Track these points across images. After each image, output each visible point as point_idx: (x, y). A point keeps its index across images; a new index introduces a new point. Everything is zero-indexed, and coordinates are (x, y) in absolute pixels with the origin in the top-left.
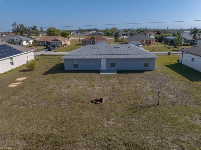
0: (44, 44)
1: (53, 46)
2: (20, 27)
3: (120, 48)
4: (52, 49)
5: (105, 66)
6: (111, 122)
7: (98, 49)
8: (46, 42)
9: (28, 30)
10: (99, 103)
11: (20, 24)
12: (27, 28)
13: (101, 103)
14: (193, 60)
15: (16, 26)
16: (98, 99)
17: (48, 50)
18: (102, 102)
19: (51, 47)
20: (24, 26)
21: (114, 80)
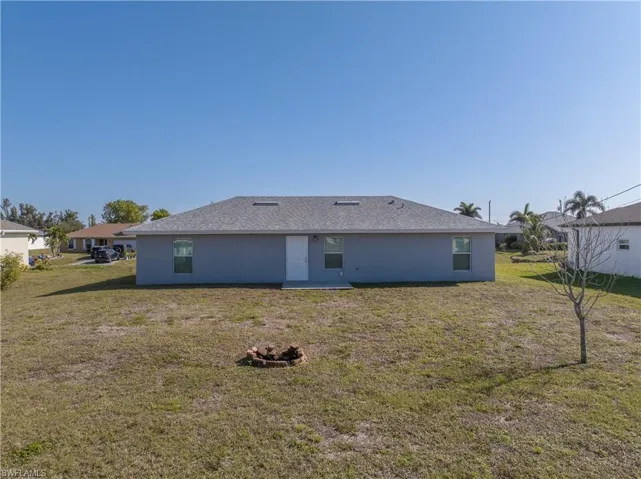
0: (89, 246)
1: (115, 247)
2: (22, 214)
3: (358, 204)
4: (113, 256)
5: (304, 266)
6: (361, 436)
7: (275, 207)
8: (96, 239)
9: (47, 221)
10: (283, 366)
11: (21, 206)
12: (45, 218)
13: (292, 364)
14: (622, 247)
15: (9, 209)
16: (274, 352)
17: (97, 262)
18: (296, 361)
19: (110, 252)
20: (35, 210)
21: (345, 303)
